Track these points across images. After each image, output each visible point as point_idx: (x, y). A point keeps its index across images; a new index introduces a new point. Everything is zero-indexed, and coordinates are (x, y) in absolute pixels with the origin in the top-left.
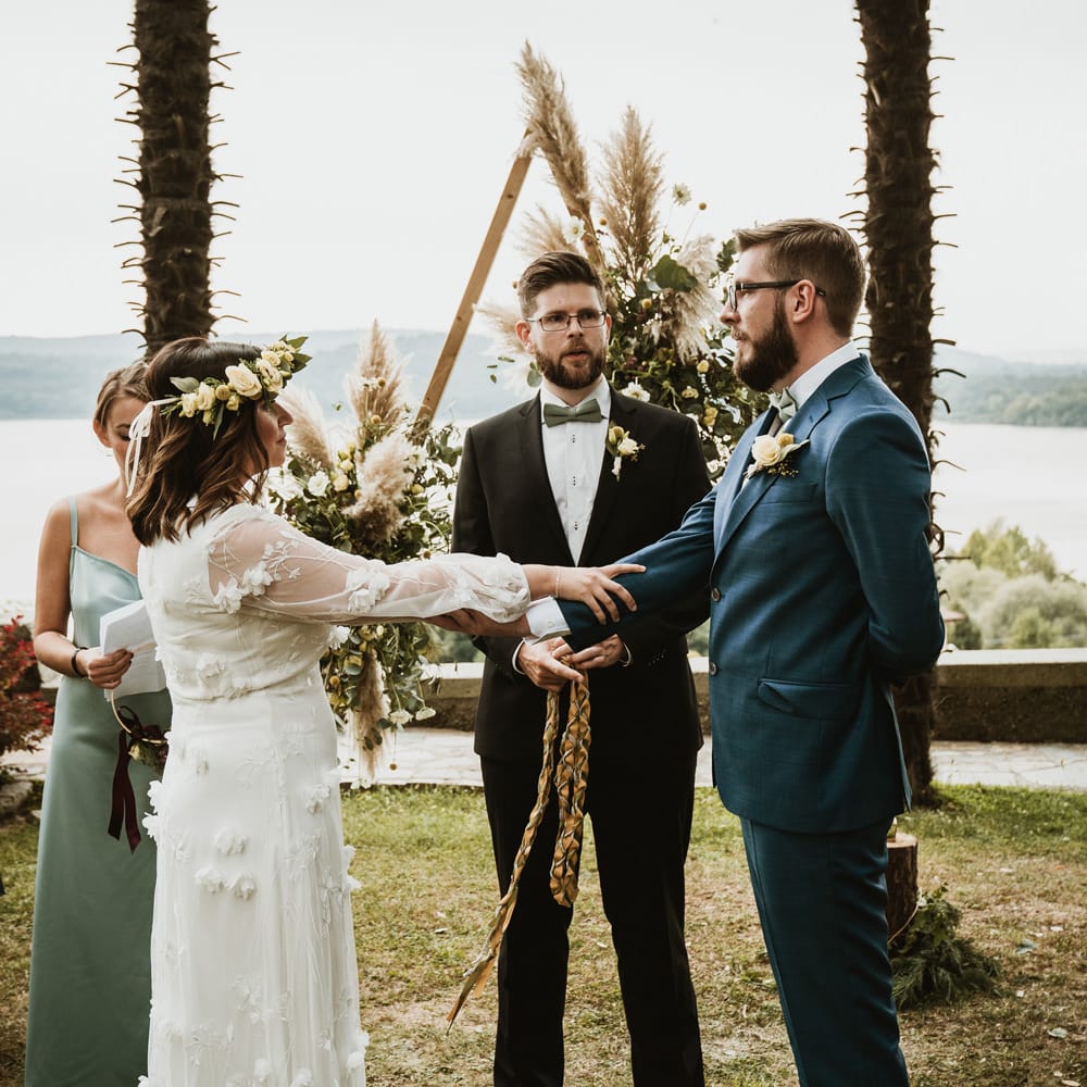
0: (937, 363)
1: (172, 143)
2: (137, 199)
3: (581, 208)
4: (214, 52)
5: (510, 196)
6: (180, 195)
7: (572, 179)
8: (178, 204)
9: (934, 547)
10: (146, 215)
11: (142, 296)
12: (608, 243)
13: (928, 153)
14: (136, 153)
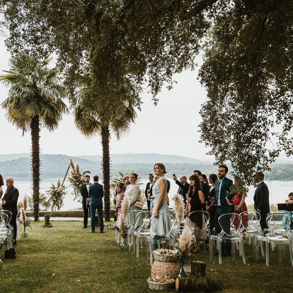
0: (110, 178)
1: (36, 158)
2: (32, 163)
3: (74, 170)
4: (40, 149)
5: (69, 168)
6: (36, 163)
7: (73, 167)
8: (37, 164)
9: (110, 196)
10: (33, 165)
11: (33, 172)
12: (76, 172)
13: (109, 158)
14: (32, 159)
